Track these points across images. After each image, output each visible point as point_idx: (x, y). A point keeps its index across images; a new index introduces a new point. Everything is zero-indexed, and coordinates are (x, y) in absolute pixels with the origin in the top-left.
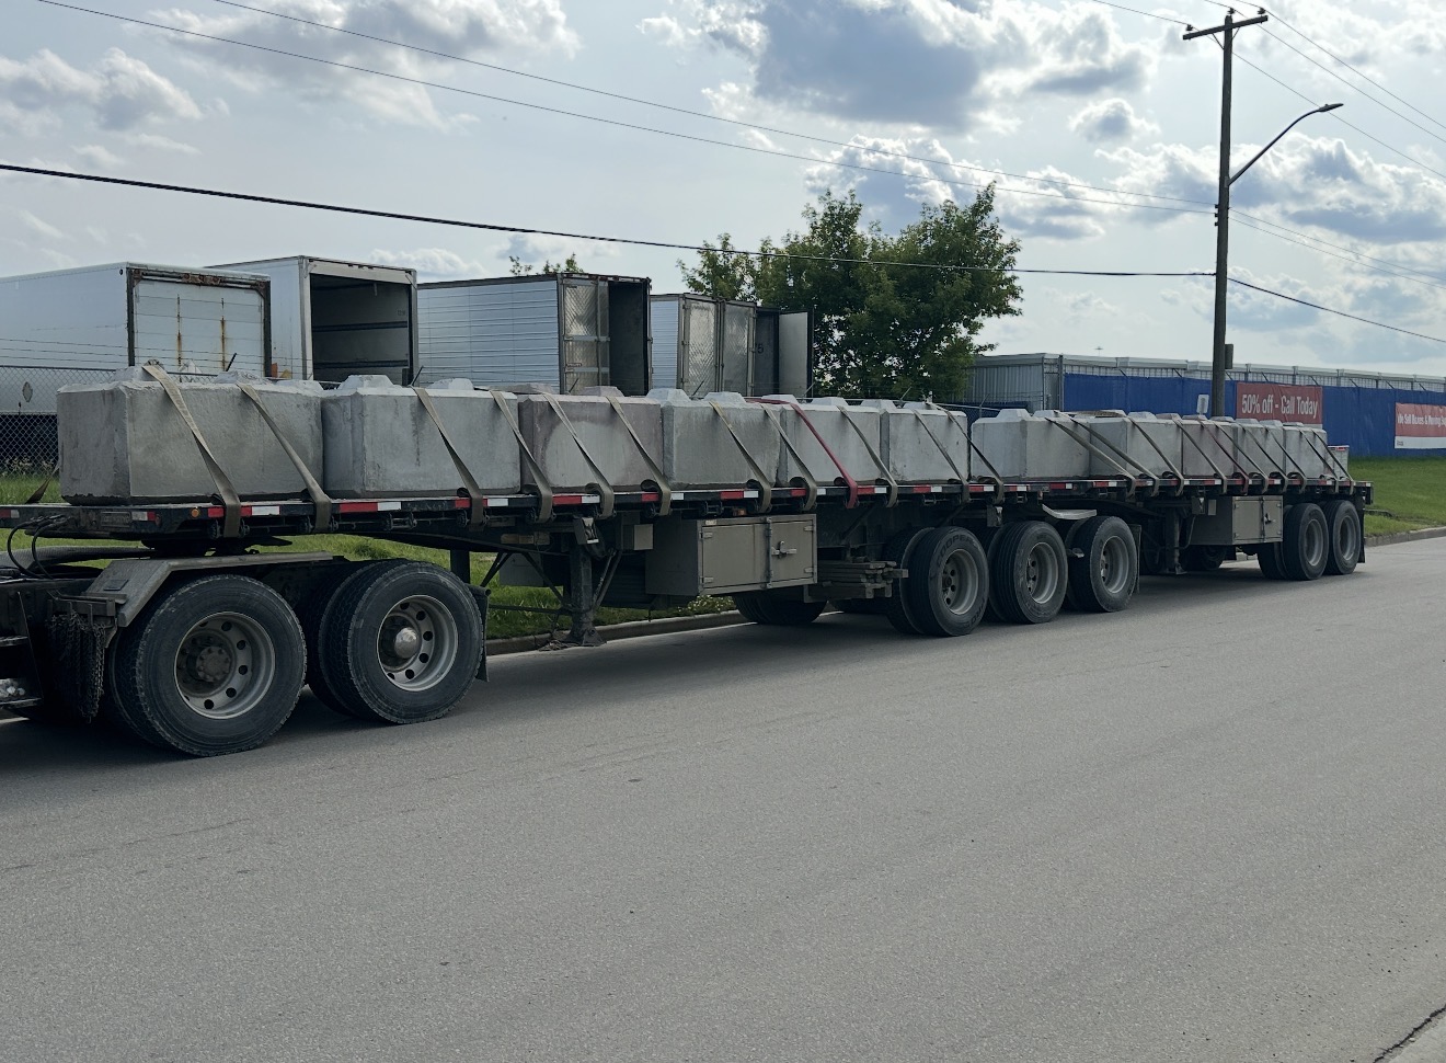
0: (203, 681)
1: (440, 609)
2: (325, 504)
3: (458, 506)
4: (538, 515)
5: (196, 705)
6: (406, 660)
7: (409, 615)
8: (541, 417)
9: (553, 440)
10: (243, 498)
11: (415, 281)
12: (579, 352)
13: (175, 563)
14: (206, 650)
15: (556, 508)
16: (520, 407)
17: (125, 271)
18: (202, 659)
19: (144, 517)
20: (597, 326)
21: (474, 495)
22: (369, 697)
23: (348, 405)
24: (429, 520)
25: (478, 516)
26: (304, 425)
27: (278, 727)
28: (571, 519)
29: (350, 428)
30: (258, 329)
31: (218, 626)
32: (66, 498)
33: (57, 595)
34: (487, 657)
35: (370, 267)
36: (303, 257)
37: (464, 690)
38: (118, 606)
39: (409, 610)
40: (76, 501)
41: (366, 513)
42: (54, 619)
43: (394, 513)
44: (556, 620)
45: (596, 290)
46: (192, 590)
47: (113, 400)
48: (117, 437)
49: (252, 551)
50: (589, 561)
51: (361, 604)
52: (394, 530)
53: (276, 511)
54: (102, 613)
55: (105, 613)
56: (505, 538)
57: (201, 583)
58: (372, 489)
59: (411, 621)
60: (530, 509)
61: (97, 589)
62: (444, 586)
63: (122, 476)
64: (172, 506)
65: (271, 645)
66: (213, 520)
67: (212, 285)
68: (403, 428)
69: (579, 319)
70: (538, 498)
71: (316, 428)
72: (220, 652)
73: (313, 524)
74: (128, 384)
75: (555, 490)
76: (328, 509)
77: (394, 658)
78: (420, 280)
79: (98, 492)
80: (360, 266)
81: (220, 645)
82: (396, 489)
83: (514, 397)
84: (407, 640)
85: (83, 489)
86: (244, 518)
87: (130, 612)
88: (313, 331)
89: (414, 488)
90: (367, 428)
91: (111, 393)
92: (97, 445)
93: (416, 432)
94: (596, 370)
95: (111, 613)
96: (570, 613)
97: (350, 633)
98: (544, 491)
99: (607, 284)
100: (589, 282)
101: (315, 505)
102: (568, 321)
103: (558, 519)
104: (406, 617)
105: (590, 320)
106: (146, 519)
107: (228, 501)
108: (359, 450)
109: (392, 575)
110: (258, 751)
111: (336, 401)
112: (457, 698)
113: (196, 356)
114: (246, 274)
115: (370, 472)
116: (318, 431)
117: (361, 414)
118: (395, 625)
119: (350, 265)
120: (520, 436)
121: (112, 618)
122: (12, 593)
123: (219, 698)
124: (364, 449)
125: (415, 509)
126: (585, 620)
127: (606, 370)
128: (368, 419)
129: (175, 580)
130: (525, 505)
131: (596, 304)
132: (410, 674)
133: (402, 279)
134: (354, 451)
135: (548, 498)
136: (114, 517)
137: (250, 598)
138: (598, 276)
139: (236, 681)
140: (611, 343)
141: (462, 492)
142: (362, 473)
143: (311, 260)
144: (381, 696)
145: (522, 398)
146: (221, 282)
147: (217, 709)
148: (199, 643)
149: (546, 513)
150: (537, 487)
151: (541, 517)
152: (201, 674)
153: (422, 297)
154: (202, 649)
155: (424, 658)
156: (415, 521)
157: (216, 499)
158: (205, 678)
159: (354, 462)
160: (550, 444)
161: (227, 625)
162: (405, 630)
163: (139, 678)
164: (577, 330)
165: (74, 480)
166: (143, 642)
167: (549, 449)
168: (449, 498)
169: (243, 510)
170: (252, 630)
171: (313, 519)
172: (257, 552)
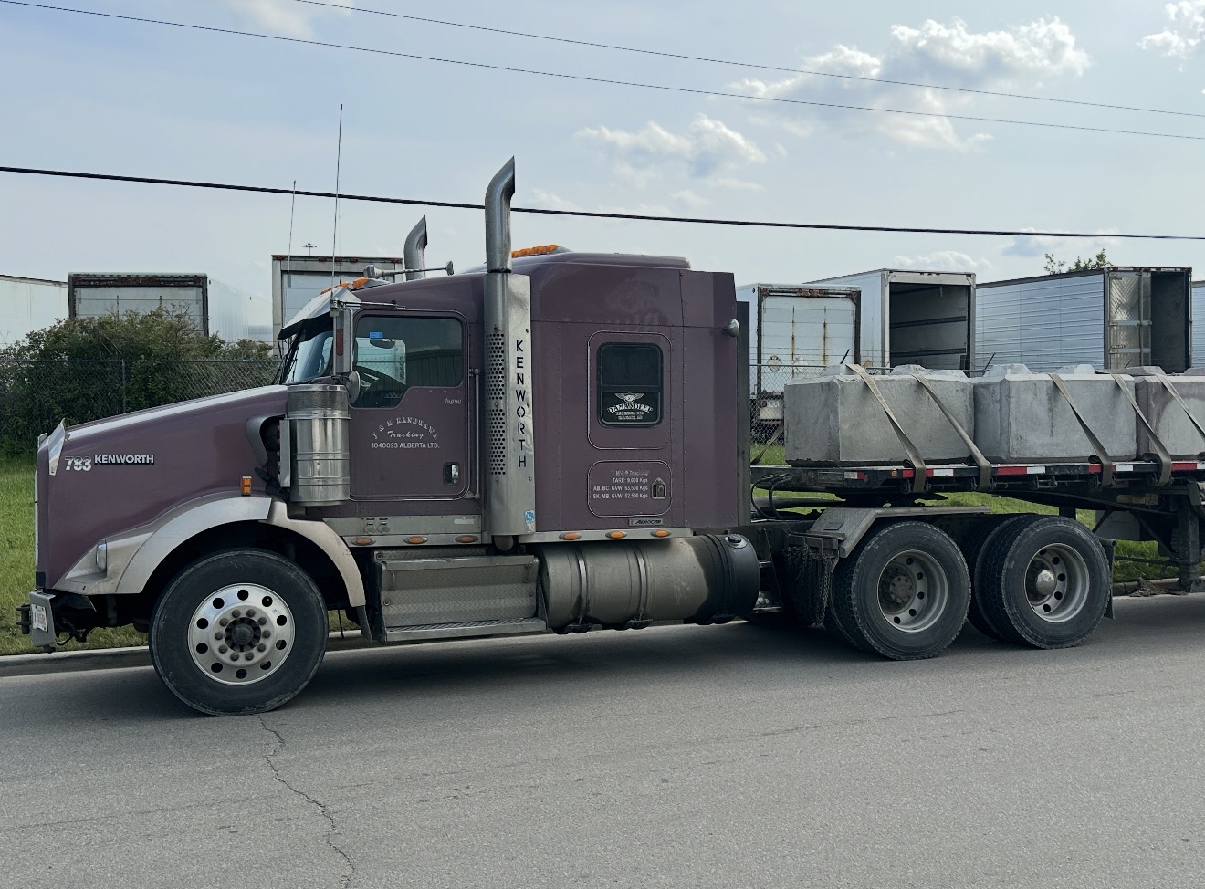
0: (893, 602)
1: (1075, 556)
2: (987, 468)
3: (1092, 471)
4: (1158, 479)
5: (890, 619)
6: (1045, 596)
7: (1046, 560)
8: (1156, 394)
9: (1165, 415)
10: (928, 462)
11: (974, 282)
12: (1122, 335)
13: (879, 511)
14: (896, 578)
15: (1175, 474)
16: (1137, 387)
17: (756, 289)
18: (893, 585)
19: (855, 476)
20: (1139, 312)
21: (1104, 461)
22: (1018, 624)
23: (997, 389)
24: (1066, 482)
25: (1107, 480)
26: (960, 404)
27: (950, 642)
28: (1186, 483)
29: (998, 407)
30: (851, 328)
31: (904, 561)
32: (788, 462)
33: (789, 532)
34: (1114, 598)
35: (938, 274)
36: (885, 270)
37: (1094, 625)
38: (840, 542)
39: (1046, 555)
40: (795, 464)
41: (1017, 476)
42: (789, 549)
43: (1040, 476)
44: (1164, 569)
45: (1140, 281)
46: (890, 532)
47: (829, 389)
48: (831, 417)
49: (919, 503)
50: (1196, 520)
51: (1012, 548)
52: (1040, 490)
53: (950, 473)
54: (828, 547)
55: (831, 545)
56: (1121, 498)
57: (896, 527)
58: (1015, 456)
59: (1048, 565)
60: (1152, 473)
61: (819, 528)
62: (1079, 536)
63: (834, 446)
64: (875, 468)
65: (944, 577)
66: (905, 480)
67: (818, 297)
68: (1040, 407)
69: (1121, 305)
70: (1159, 465)
71: (969, 408)
72: (906, 581)
73: (978, 484)
74: (838, 377)
75: (1174, 458)
76: (990, 472)
77: (1036, 595)
78: (978, 281)
79: (814, 459)
80: (930, 273)
81: (905, 575)
82: (1035, 456)
83: (1132, 378)
84: (1046, 580)
85: (802, 455)
86: (927, 478)
87: (848, 547)
88: (890, 328)
89: (1049, 455)
90: (1013, 406)
91: (828, 384)
92: (815, 423)
93: (1050, 410)
94: (1139, 350)
95: (835, 547)
96: (1178, 565)
97: (1004, 571)
98: (1164, 459)
99: (1150, 274)
100: (1133, 274)
101: (979, 469)
102: (1114, 309)
103: (1176, 483)
104: (1044, 561)
105: (1132, 308)
106: (856, 478)
107: (917, 465)
108: (1005, 425)
109: (1037, 526)
110: (935, 659)
111: (986, 386)
112: (1089, 631)
113: (805, 352)
114: (843, 286)
115: (1014, 442)
116: (970, 410)
117: (1008, 396)
118: (1037, 568)
119: (922, 273)
120: (1137, 408)
121: (835, 550)
122: (760, 530)
123: (904, 615)
124: (1009, 424)
125: (1057, 473)
126: (1193, 571)
127: (1148, 350)
128: (1013, 400)
129: (880, 523)
130: (1148, 471)
131: (1139, 293)
132: (1047, 608)
133: (964, 281)
134: (1001, 426)
135: (1168, 465)
136: (832, 476)
137: (930, 540)
138: (1141, 268)
139: (916, 604)
140: (1152, 327)
141: (1093, 459)
142: (1008, 443)
143: (891, 272)
144: (1028, 625)
145: (1139, 380)
146: (825, 294)
147: (905, 625)
148: (892, 573)
149: (1166, 478)
150: (1157, 455)
151: (1161, 481)
152: (893, 597)
153: (979, 295)
154: (893, 578)
155: (1058, 596)
156: (1056, 483)
157: (907, 463)
158: (896, 600)
159: (1001, 434)
160: (1162, 418)
161: (910, 560)
162: (1045, 572)
163: (853, 596)
164: (1121, 316)
165: (796, 448)
166: (857, 570)
167: (1163, 421)
168: (1084, 464)
169: (927, 472)
170: (930, 565)
171: (978, 479)
172: (923, 505)
